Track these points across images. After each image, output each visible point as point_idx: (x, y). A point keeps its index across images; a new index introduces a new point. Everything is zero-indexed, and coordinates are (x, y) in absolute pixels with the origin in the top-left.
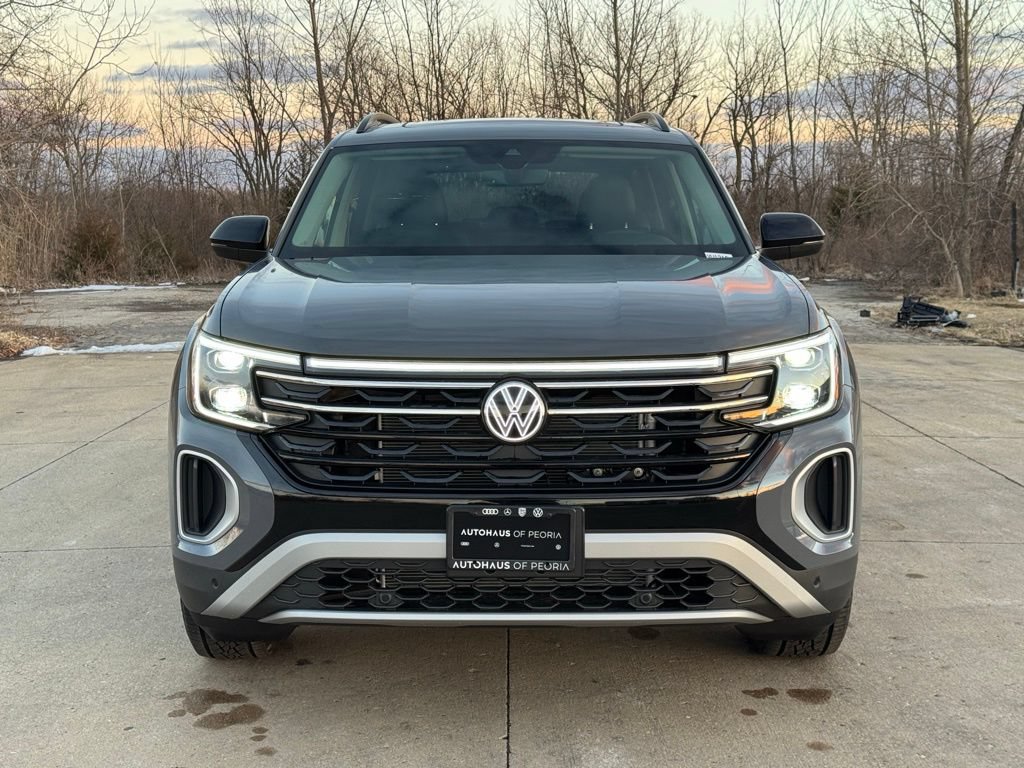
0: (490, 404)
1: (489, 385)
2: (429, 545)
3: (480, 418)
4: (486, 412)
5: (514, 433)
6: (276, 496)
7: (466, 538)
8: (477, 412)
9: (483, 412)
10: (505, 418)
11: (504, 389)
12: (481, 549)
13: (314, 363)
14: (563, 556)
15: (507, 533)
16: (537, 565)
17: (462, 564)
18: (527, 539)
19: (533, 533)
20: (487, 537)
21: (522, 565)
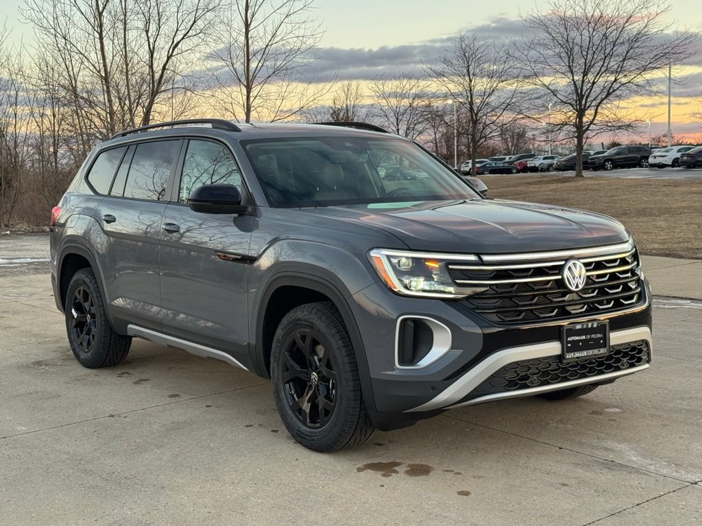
0: (566, 273)
1: (563, 263)
2: (551, 348)
3: (563, 279)
4: (565, 276)
5: (577, 287)
6: (483, 334)
7: (570, 342)
8: (560, 277)
9: (563, 277)
10: (574, 279)
11: (570, 264)
12: (575, 347)
13: (486, 258)
14: (604, 345)
15: (584, 337)
16: (596, 352)
17: (569, 356)
18: (591, 339)
19: (593, 336)
20: (577, 340)
21: (591, 352)
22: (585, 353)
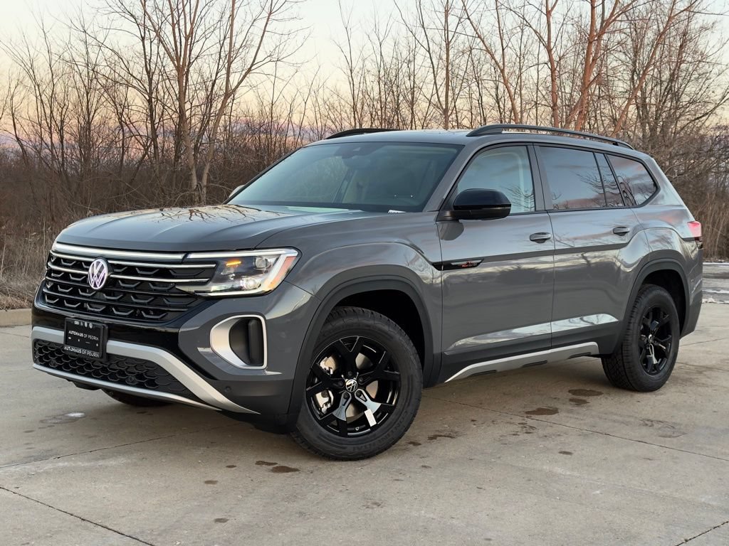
0: (90, 269)
5: (95, 285)
7: (71, 335)
10: (93, 277)
11: (95, 262)
15: (82, 335)
16: (89, 353)
17: (67, 348)
18: (87, 339)
19: (90, 336)
20: (76, 336)
21: (84, 352)
22: (79, 351)
